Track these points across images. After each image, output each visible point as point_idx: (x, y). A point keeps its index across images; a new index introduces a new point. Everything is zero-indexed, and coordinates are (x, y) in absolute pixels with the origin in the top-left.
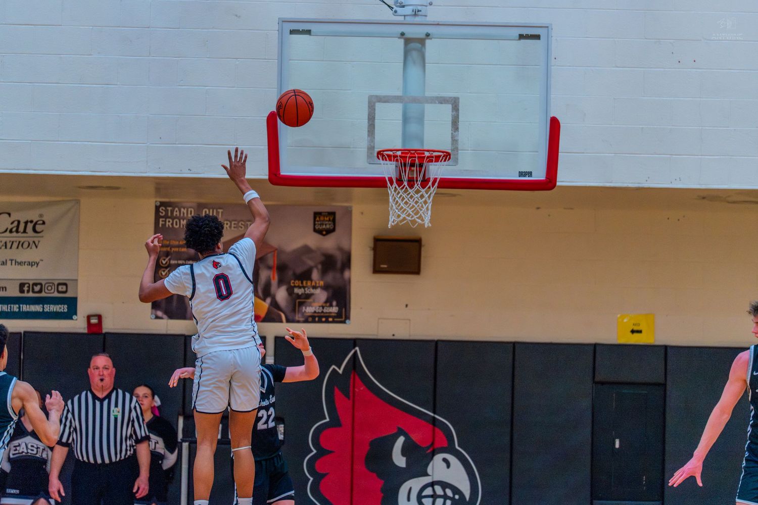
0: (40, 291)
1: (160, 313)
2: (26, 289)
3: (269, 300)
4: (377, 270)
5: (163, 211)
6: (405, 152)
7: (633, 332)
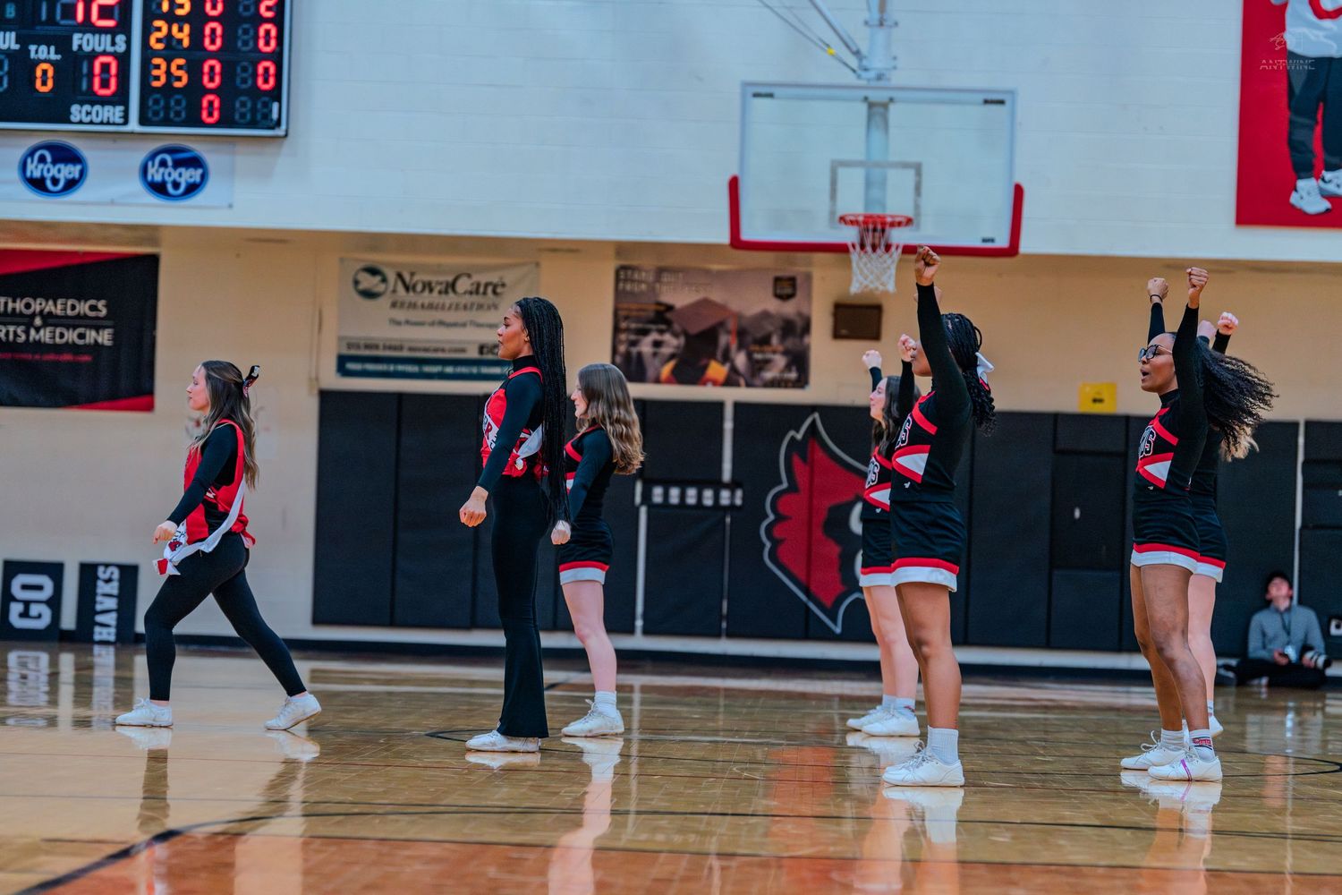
2: (485, 350)
3: (727, 365)
4: (837, 335)
5: (623, 274)
6: (866, 217)
7: (1095, 401)
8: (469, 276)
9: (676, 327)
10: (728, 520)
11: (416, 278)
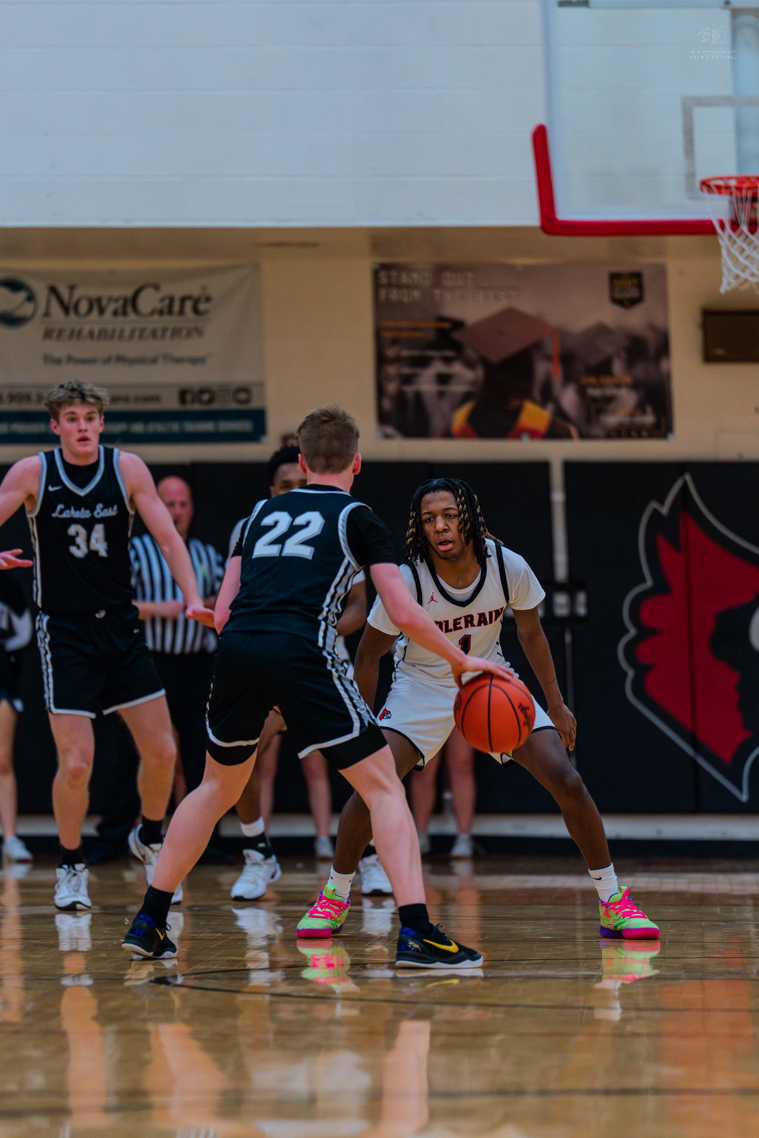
0: (210, 401)
1: (389, 430)
2: (189, 397)
3: (550, 407)
4: (709, 357)
5: (385, 276)
6: (741, 180)
8: (157, 287)
9: (470, 353)
10: (568, 638)
11: (77, 294)
